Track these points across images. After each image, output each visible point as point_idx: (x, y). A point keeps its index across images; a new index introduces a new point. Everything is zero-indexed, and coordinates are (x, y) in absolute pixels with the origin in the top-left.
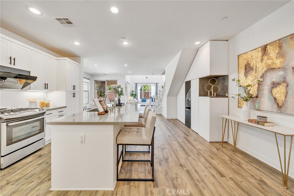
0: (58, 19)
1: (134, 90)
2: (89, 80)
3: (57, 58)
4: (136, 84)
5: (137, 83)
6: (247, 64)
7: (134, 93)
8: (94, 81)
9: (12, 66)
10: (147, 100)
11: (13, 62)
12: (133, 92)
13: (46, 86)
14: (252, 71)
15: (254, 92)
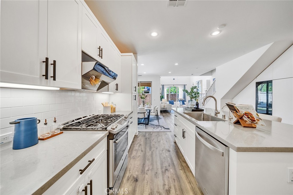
1: (161, 92)
3: (121, 54)
4: (163, 86)
10: (174, 102)
11: (101, 55)
13: (117, 88)
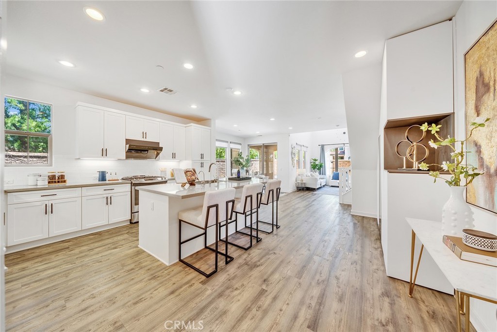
0: (162, 91)
1: (318, 158)
2: (240, 146)
3: (185, 126)
4: (323, 147)
5: (323, 144)
6: (479, 76)
7: (317, 163)
8: (247, 146)
9: (145, 140)
11: (145, 137)
12: (315, 160)
13: (174, 156)
14: (487, 95)
15: (491, 158)
